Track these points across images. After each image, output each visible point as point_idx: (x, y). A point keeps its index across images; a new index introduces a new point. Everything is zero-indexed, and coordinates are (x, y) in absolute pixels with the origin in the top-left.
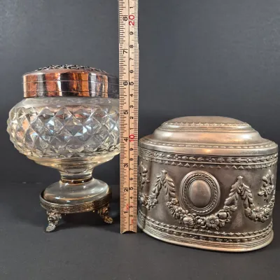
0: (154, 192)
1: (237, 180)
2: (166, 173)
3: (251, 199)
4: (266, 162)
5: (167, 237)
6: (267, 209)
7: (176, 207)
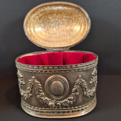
0: (29, 90)
1: (78, 78)
2: (34, 78)
3: (86, 87)
4: (93, 65)
5: (40, 115)
6: (94, 90)
7: (43, 98)
